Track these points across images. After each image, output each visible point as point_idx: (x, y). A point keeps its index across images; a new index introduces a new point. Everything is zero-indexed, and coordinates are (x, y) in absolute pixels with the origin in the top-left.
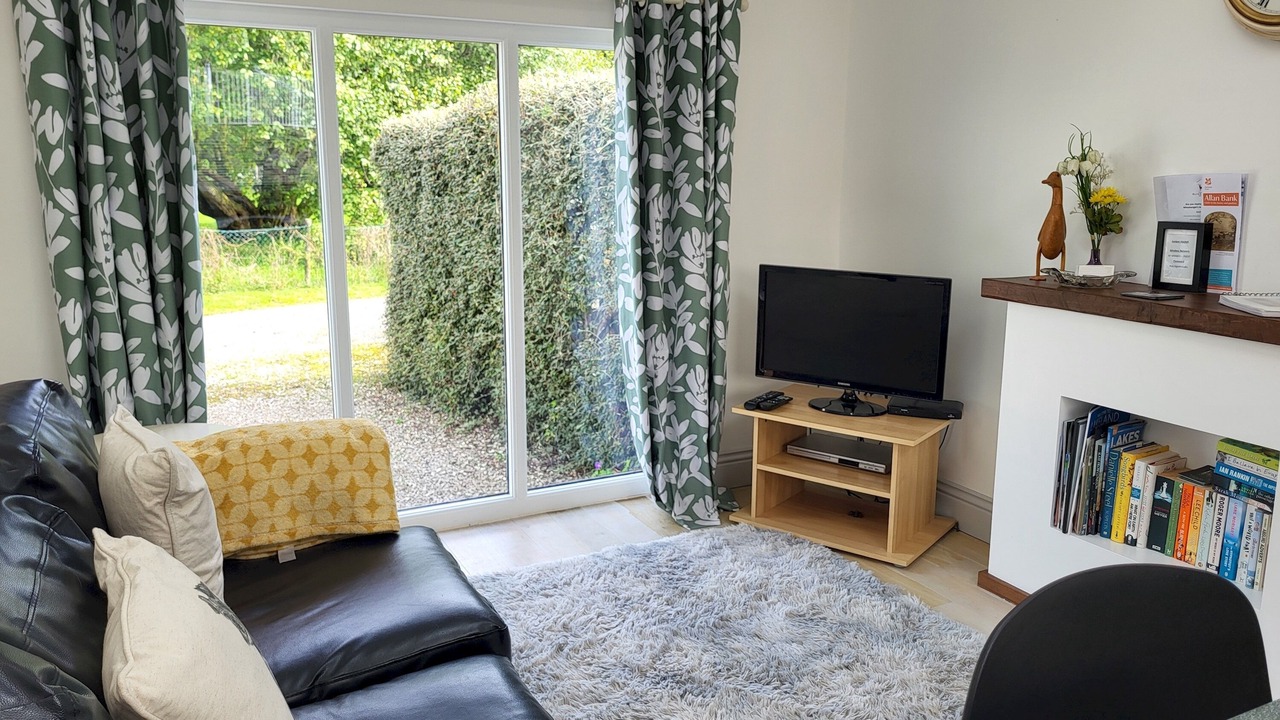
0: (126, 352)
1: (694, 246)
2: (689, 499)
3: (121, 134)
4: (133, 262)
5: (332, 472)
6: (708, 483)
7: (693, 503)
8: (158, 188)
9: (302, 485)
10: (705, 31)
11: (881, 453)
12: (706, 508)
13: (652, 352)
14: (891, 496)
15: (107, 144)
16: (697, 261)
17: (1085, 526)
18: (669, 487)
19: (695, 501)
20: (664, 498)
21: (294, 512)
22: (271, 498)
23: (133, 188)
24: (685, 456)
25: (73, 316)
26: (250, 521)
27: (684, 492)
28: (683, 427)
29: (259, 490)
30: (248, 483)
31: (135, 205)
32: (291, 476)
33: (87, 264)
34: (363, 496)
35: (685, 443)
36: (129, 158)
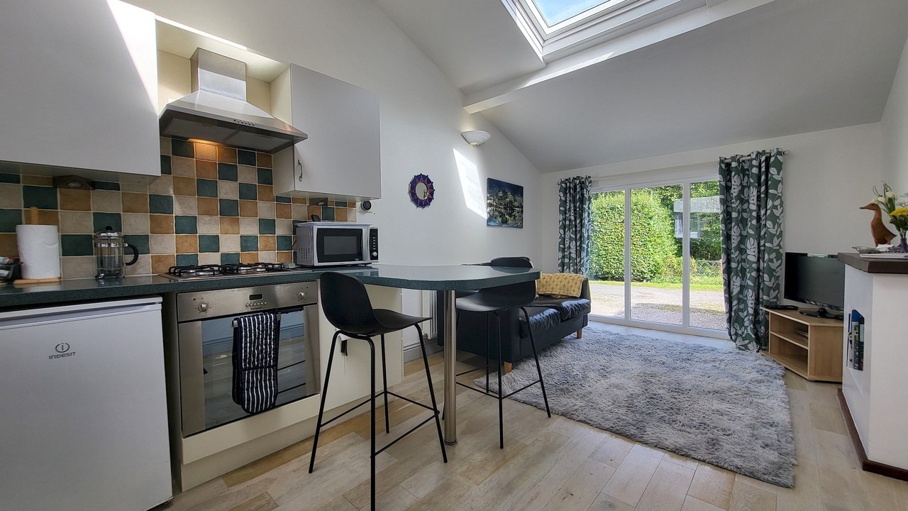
0: (569, 263)
1: (751, 245)
2: (747, 342)
3: (573, 218)
4: (573, 244)
5: (569, 282)
6: (753, 336)
7: (748, 343)
8: (578, 229)
9: (562, 284)
10: (759, 167)
11: (805, 328)
12: (753, 346)
13: (732, 283)
14: (808, 348)
15: (570, 220)
16: (752, 250)
17: (857, 365)
18: (736, 334)
19: (749, 343)
20: (734, 337)
21: (560, 289)
22: (557, 285)
23: (574, 229)
24: (746, 324)
25: (560, 255)
26: (553, 288)
27: (744, 339)
28: (745, 313)
29: (555, 283)
30: (554, 282)
31: (574, 233)
32: (561, 282)
33: (564, 245)
34: (573, 289)
35: (746, 319)
36: (574, 223)
